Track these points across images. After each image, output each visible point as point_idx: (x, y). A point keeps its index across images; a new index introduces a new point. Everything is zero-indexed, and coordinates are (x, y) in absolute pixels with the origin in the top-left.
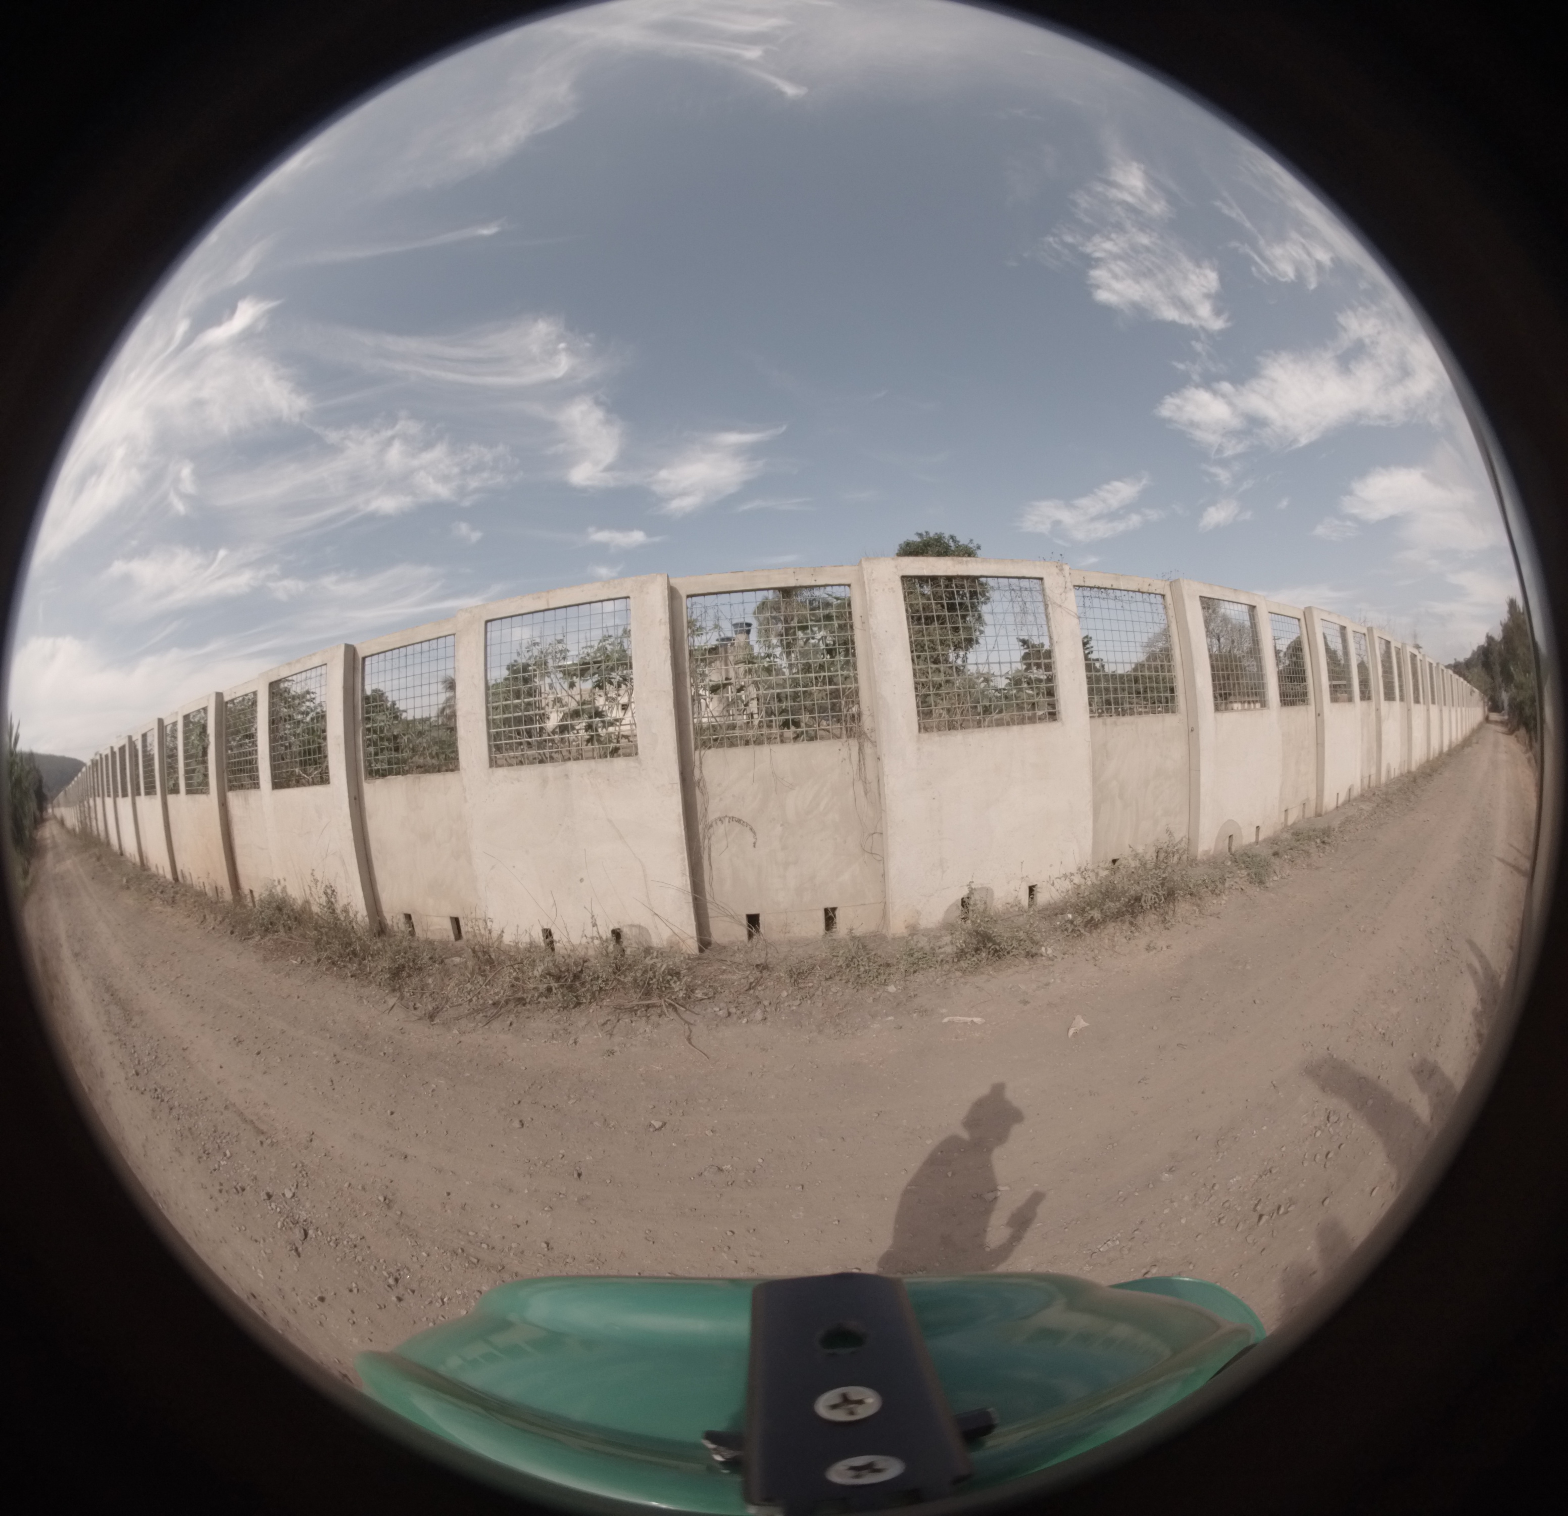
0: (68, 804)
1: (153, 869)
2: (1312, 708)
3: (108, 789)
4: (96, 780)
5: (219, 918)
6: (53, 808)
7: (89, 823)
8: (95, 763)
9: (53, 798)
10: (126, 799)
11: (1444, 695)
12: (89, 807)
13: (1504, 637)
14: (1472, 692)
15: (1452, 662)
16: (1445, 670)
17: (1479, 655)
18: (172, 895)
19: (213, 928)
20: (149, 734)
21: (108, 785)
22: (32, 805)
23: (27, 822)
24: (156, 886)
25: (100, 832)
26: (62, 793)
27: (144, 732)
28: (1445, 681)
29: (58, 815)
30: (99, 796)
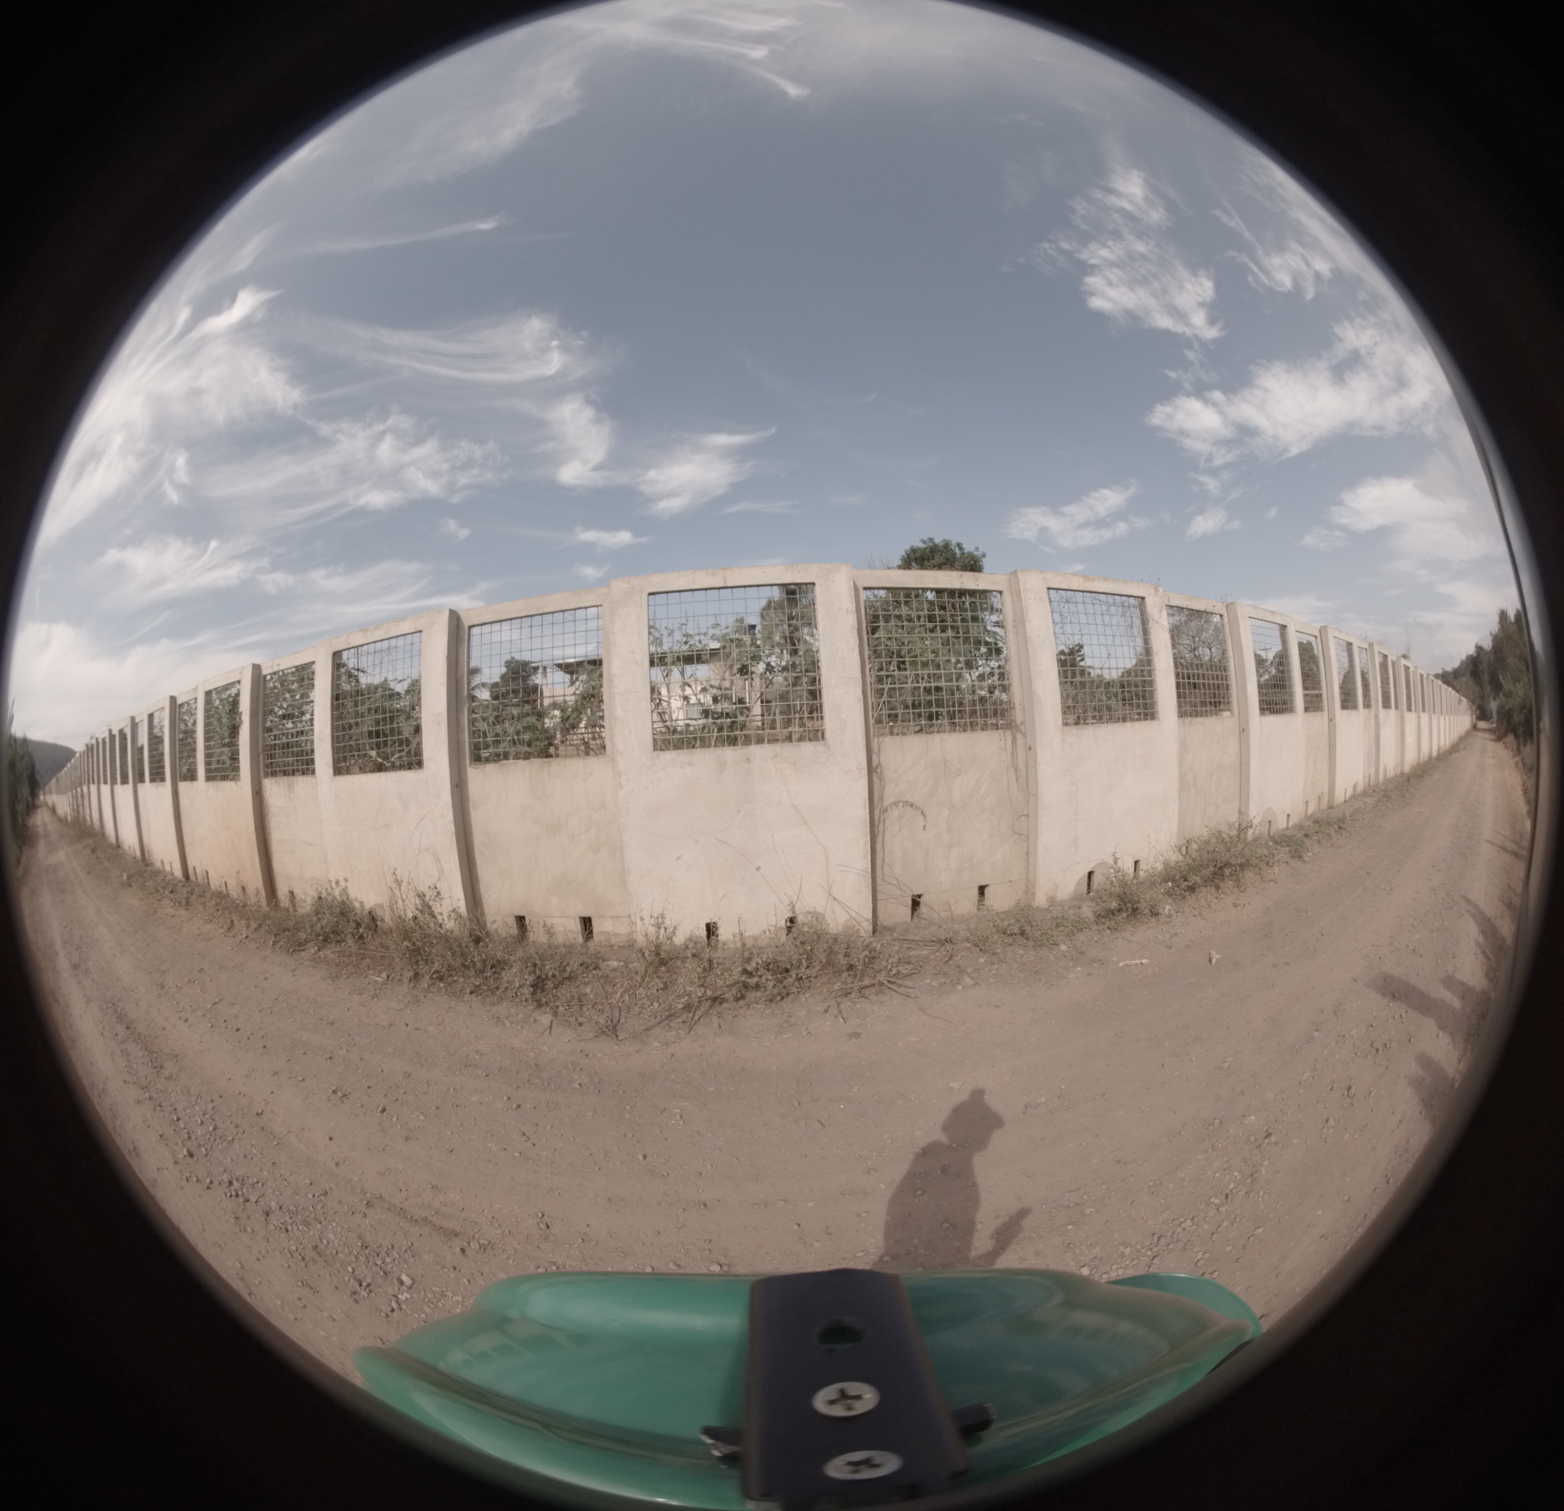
0: (60, 791)
1: (158, 865)
2: (1326, 713)
3: (105, 775)
4: (90, 766)
5: (254, 925)
6: (44, 795)
7: (82, 812)
8: (90, 749)
9: (46, 784)
10: (125, 786)
11: (1434, 704)
12: (82, 795)
13: (1494, 648)
14: (1460, 701)
15: (1440, 671)
16: (1435, 680)
17: (1467, 665)
18: (185, 896)
19: (247, 937)
20: (156, 715)
21: (105, 771)
22: (25, 790)
23: (20, 808)
24: (163, 884)
25: (94, 821)
26: (54, 780)
27: (150, 712)
28: (1435, 690)
29: (50, 804)
30: (93, 782)
